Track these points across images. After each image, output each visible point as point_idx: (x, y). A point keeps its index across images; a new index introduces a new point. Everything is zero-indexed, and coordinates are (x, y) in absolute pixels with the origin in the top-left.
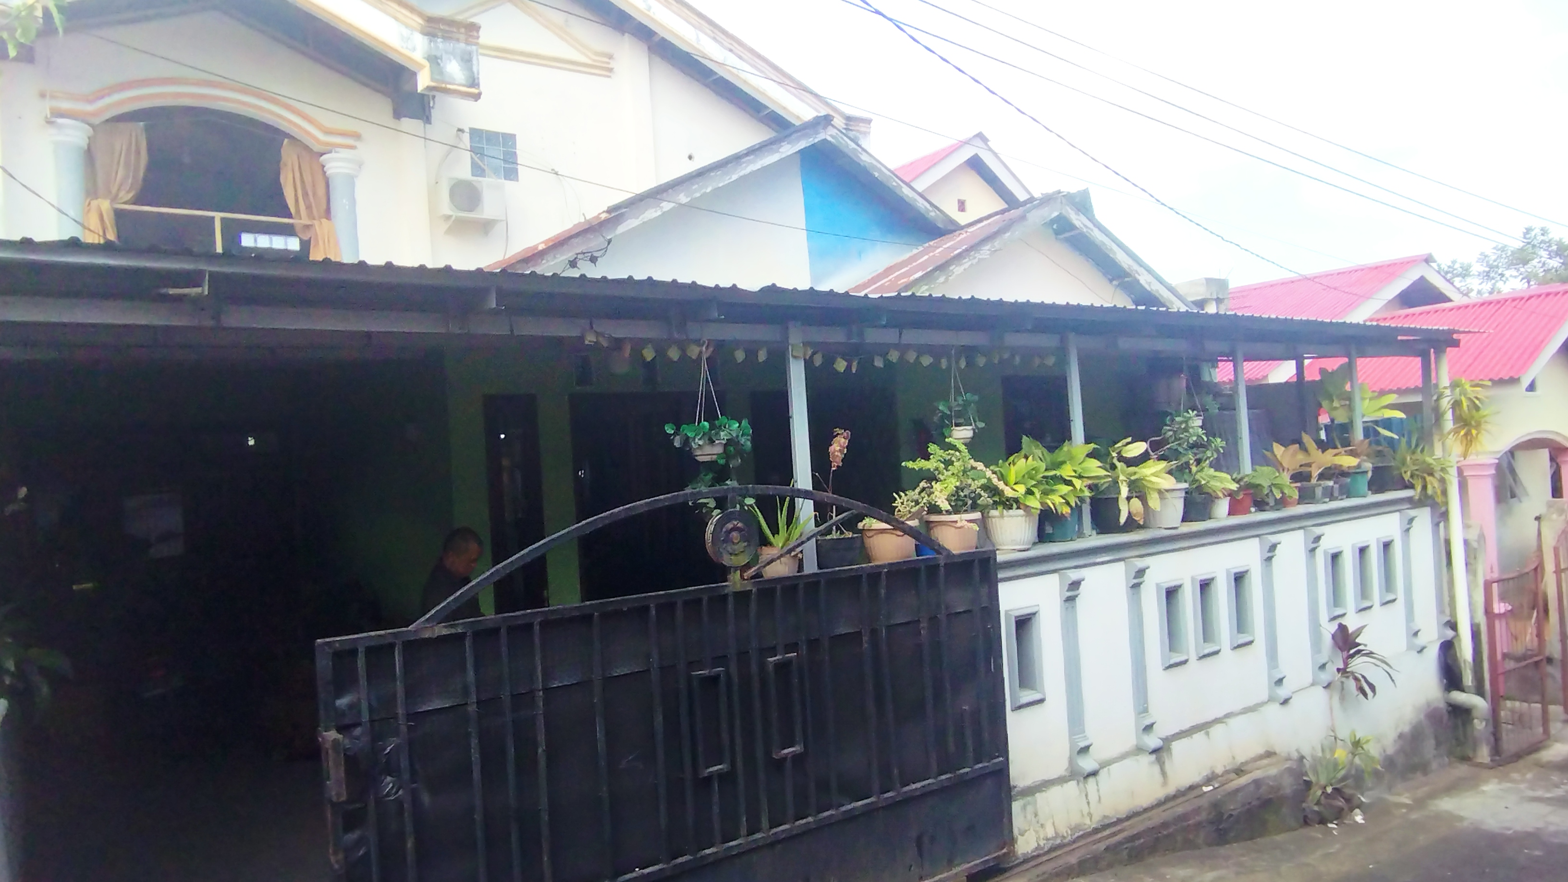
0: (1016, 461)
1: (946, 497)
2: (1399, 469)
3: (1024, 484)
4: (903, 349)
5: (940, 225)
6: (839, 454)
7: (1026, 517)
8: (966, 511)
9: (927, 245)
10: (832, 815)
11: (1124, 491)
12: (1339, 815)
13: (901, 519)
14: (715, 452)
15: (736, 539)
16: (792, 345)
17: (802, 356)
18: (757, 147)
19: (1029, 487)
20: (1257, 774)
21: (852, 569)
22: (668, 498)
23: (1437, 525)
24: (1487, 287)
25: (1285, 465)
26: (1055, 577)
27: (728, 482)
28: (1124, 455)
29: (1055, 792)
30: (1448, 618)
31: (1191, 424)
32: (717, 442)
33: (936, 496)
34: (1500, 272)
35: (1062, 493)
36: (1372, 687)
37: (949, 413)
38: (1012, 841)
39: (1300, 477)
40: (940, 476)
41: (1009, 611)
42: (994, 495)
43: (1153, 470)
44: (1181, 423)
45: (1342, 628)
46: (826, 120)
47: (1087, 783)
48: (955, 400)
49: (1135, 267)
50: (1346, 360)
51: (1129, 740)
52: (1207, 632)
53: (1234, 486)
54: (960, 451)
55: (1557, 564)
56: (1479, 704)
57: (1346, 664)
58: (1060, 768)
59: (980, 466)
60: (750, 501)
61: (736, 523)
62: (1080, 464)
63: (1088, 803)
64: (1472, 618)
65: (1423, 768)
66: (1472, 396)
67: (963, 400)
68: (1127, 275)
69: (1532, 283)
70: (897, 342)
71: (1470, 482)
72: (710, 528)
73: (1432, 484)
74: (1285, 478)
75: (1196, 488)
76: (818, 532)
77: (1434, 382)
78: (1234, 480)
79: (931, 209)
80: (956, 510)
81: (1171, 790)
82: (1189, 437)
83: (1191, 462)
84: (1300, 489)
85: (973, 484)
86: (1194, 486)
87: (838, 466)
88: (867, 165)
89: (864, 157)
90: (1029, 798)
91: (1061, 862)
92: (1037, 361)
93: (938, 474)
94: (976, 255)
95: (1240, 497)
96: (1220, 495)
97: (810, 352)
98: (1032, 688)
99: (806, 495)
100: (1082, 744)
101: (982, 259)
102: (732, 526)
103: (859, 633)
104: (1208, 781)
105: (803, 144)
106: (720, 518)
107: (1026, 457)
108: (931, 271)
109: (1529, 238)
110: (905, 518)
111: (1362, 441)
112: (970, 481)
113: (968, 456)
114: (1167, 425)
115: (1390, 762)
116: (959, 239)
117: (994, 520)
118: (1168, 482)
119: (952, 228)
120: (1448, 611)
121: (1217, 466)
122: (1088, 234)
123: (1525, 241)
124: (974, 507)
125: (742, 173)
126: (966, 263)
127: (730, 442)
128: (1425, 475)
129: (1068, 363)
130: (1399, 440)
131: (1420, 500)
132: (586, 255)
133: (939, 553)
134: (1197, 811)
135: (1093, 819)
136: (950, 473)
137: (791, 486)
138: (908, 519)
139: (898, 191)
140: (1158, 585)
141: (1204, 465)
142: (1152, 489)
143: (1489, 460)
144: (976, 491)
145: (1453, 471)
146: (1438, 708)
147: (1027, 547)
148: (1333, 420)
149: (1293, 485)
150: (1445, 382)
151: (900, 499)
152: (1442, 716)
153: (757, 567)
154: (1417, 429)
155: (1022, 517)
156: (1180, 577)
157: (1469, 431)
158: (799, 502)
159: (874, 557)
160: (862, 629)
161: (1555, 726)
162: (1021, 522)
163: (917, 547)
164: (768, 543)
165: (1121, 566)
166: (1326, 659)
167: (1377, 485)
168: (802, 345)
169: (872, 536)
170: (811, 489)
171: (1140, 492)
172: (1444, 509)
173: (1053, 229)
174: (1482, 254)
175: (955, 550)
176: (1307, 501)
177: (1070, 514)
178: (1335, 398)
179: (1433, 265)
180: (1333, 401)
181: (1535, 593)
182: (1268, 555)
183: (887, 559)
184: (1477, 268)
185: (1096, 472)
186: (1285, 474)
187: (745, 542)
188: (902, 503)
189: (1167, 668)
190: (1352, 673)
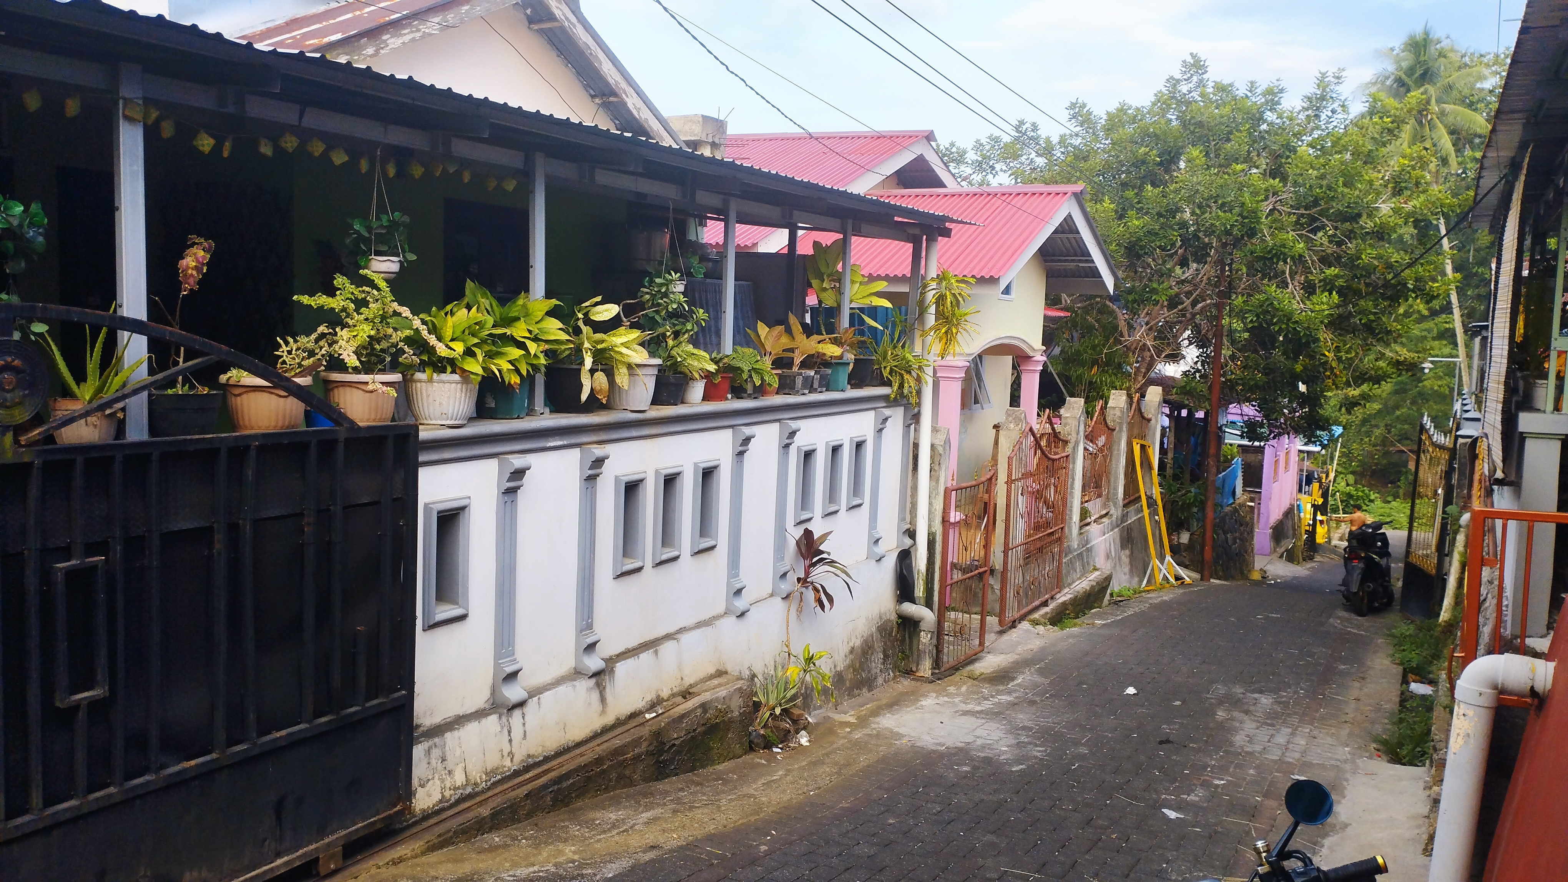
0: (455, 310)
1: (354, 349)
2: (879, 363)
3: (463, 341)
4: (305, 135)
6: (194, 273)
7: (463, 384)
8: (380, 370)
10: (148, 782)
11: (589, 361)
12: (785, 737)
13: (286, 375)
15: (9, 384)
16: (124, 99)
17: (141, 119)
19: (469, 346)
20: (706, 697)
21: (204, 439)
23: (909, 426)
24: (977, 178)
25: (768, 349)
26: (493, 463)
28: (592, 318)
29: (471, 729)
30: (908, 526)
31: (672, 288)
33: (341, 347)
34: (991, 163)
35: (512, 358)
36: (830, 599)
37: (367, 235)
38: (409, 794)
39: (783, 362)
40: (348, 320)
41: (429, 504)
42: (421, 353)
43: (624, 339)
44: (662, 285)
45: (808, 533)
47: (511, 716)
48: (377, 219)
49: (623, 85)
50: (842, 236)
51: (568, 663)
52: (667, 534)
53: (712, 368)
54: (379, 289)
55: (1009, 475)
56: (927, 616)
57: (807, 573)
58: (479, 699)
59: (406, 312)
60: (40, 328)
61: (9, 359)
62: (536, 323)
63: (510, 741)
64: (930, 526)
65: (868, 683)
66: (956, 292)
67: (389, 220)
68: (614, 94)
69: (1019, 180)
70: (295, 124)
71: (942, 383)
73: (908, 383)
74: (767, 362)
75: (671, 365)
76: (152, 384)
77: (922, 272)
78: (712, 360)
80: (367, 368)
81: (609, 719)
82: (669, 304)
83: (668, 334)
84: (780, 377)
85: (394, 336)
86: (668, 363)
87: (192, 290)
90: (436, 740)
91: (470, 815)
92: (492, 184)
93: (347, 317)
94: (421, 27)
95: (718, 380)
96: (697, 376)
97: (154, 114)
98: (454, 602)
99: (135, 326)
100: (509, 669)
101: (430, 35)
102: (3, 362)
103: (210, 529)
104: (652, 707)
107: (469, 308)
109: (1020, 133)
110: (293, 373)
111: (847, 330)
112: (390, 331)
113: (389, 297)
114: (645, 287)
115: (839, 678)
117: (419, 385)
118: (640, 356)
120: (908, 518)
121: (695, 342)
122: (568, 29)
123: (1017, 135)
124: (394, 366)
126: (407, 35)
128: (903, 372)
129: (532, 192)
130: (883, 333)
131: (895, 399)
133: (337, 423)
134: (636, 742)
135: (515, 759)
136: (362, 317)
137: (111, 311)
138: (296, 375)
140: (617, 478)
141: (682, 339)
142: (620, 362)
143: (962, 362)
144: (398, 344)
145: (929, 371)
146: (889, 621)
147: (460, 422)
148: (820, 302)
149: (774, 372)
150: (933, 273)
151: (287, 346)
152: (892, 629)
153: (45, 427)
154: (901, 321)
155: (457, 383)
156: (643, 469)
157: (949, 329)
158: (124, 336)
159: (241, 423)
160: (213, 523)
161: (990, 637)
162: (456, 390)
163: (307, 414)
164: (68, 394)
165: (576, 453)
166: (788, 568)
167: (858, 379)
168: (141, 102)
169: (239, 395)
170: (145, 319)
171: (606, 364)
172: (916, 410)
173: (526, 14)
174: (977, 141)
175: (361, 421)
176: (787, 391)
177: (520, 385)
178: (825, 277)
179: (933, 144)
180: (823, 281)
181: (986, 503)
182: (741, 449)
183: (260, 428)
184: (971, 156)
185: (555, 335)
186: (767, 357)
187: (26, 389)
188: (290, 352)
189: (619, 576)
190: (812, 583)
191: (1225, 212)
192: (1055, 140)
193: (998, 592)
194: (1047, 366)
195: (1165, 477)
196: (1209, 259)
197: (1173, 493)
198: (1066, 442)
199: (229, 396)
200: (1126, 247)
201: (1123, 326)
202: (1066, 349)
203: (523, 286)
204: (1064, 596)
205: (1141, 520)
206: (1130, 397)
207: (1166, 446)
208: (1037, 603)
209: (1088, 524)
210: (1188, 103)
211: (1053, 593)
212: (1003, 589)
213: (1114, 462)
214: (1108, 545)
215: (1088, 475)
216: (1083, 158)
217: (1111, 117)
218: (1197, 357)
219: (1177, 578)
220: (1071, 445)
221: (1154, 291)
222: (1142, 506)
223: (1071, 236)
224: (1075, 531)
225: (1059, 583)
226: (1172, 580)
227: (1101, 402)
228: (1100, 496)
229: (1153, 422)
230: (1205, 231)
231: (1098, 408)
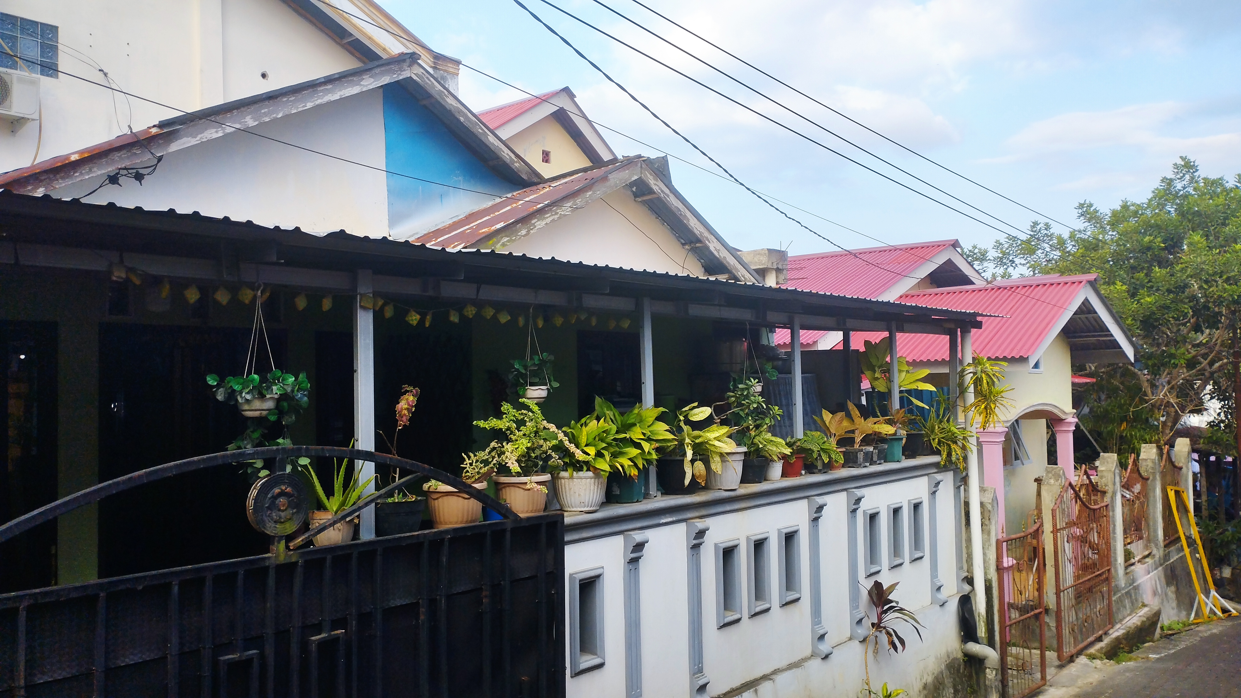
0: (588, 421)
1: (516, 458)
2: (928, 436)
3: (594, 446)
4: (480, 305)
5: (525, 177)
6: (406, 412)
7: (595, 478)
8: (536, 472)
9: (509, 195)
11: (689, 453)
13: (469, 482)
14: (264, 408)
15: (284, 505)
16: (361, 295)
17: (372, 307)
18: (337, 76)
19: (599, 449)
22: (203, 460)
23: (959, 487)
25: (833, 431)
26: (620, 539)
27: (280, 441)
28: (691, 419)
30: (966, 574)
31: (752, 390)
32: (268, 396)
33: (507, 457)
34: (1011, 258)
35: (631, 456)
36: (902, 641)
37: (524, 371)
39: (845, 441)
40: (512, 436)
41: (573, 574)
42: (564, 457)
43: (716, 434)
44: (743, 390)
45: (878, 585)
46: (413, 58)
48: (532, 359)
49: (706, 234)
50: (888, 334)
52: (759, 590)
53: (787, 450)
54: (533, 412)
55: (1055, 525)
56: (991, 655)
57: (880, 619)
59: (553, 428)
60: (304, 461)
61: (284, 488)
62: (648, 427)
64: (986, 574)
66: (991, 374)
67: (540, 360)
68: (699, 241)
69: (1037, 272)
70: (475, 297)
71: (985, 448)
72: (253, 493)
73: (955, 451)
74: (833, 442)
75: (754, 451)
76: (378, 496)
77: (959, 355)
78: (787, 444)
79: (516, 160)
80: (526, 471)
82: (750, 404)
83: (751, 427)
84: (844, 453)
85: (544, 446)
86: (752, 449)
87: (404, 426)
88: (453, 109)
89: (450, 101)
92: (613, 324)
93: (510, 434)
94: (558, 211)
95: (793, 460)
96: (776, 458)
97: (380, 302)
98: (594, 653)
99: (366, 456)
101: (565, 215)
102: (279, 490)
103: (417, 603)
105: (386, 80)
106: (266, 481)
107: (598, 419)
108: (513, 223)
109: (1035, 231)
110: (473, 480)
111: (898, 412)
112: (541, 442)
113: (540, 417)
114: (730, 391)
116: (542, 193)
117: (563, 481)
118: (729, 446)
119: (535, 180)
120: (965, 567)
121: (772, 430)
122: (664, 199)
123: (1032, 233)
124: (544, 470)
125: (319, 102)
126: (549, 218)
127: (284, 397)
128: (950, 443)
129: (642, 327)
130: (929, 411)
131: (945, 466)
132: (130, 171)
133: (506, 517)
136: (521, 433)
137: (351, 446)
138: (476, 481)
139: (483, 139)
140: (716, 545)
141: (762, 430)
142: (715, 452)
143: (1001, 428)
144: (547, 452)
145: (973, 441)
146: (955, 659)
147: (594, 509)
148: (873, 388)
149: (839, 450)
150: (969, 359)
151: (469, 460)
152: (959, 666)
153: (306, 535)
154: (944, 400)
155: (591, 478)
156: (736, 537)
157: (988, 404)
158: (359, 463)
159: (438, 520)
160: (419, 599)
161: (1051, 672)
162: (590, 484)
163: (484, 509)
164: (321, 507)
165: (683, 527)
166: (862, 615)
167: (910, 451)
168: (371, 295)
169: (437, 499)
170: (373, 450)
171: (703, 454)
172: (964, 474)
173: (632, 191)
174: (997, 242)
175: (522, 512)
176: (850, 465)
177: (638, 476)
178: (876, 369)
179: (959, 249)
180: (874, 372)
181: (1035, 548)
182: (816, 515)
183: (451, 523)
184: (992, 254)
185: (663, 435)
186: (832, 439)
187: (294, 509)
188: (471, 464)
189: (721, 627)
190: (885, 628)
191: (1230, 284)
192: (1066, 235)
193: (1054, 629)
194: (1079, 426)
195: (1201, 518)
196: (1220, 325)
197: (1210, 532)
198: (1104, 493)
199: (430, 500)
200: (1141, 321)
201: (1146, 386)
202: (1095, 409)
203: (638, 398)
204: (1117, 632)
205: (1183, 559)
206: (1160, 448)
207: (1198, 488)
208: (1091, 639)
209: (1133, 564)
210: (1186, 197)
211: (1106, 629)
212: (1059, 626)
213: (1151, 507)
214: (1154, 582)
215: (1128, 519)
216: (1093, 249)
217: (1114, 213)
218: (1220, 409)
219: (1224, 611)
220: (1109, 495)
221: (1172, 356)
222: (1182, 546)
223: (1090, 316)
224: (1121, 571)
225: (1110, 619)
226: (1219, 613)
227: (1133, 455)
228: (1141, 538)
229: (1184, 470)
230: (1214, 302)
231: (1131, 461)
